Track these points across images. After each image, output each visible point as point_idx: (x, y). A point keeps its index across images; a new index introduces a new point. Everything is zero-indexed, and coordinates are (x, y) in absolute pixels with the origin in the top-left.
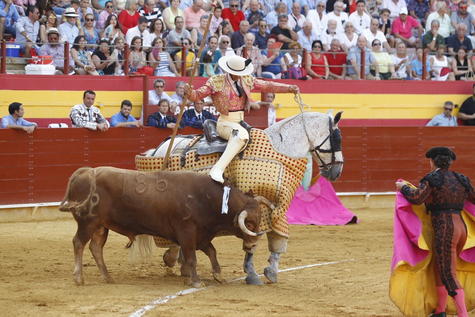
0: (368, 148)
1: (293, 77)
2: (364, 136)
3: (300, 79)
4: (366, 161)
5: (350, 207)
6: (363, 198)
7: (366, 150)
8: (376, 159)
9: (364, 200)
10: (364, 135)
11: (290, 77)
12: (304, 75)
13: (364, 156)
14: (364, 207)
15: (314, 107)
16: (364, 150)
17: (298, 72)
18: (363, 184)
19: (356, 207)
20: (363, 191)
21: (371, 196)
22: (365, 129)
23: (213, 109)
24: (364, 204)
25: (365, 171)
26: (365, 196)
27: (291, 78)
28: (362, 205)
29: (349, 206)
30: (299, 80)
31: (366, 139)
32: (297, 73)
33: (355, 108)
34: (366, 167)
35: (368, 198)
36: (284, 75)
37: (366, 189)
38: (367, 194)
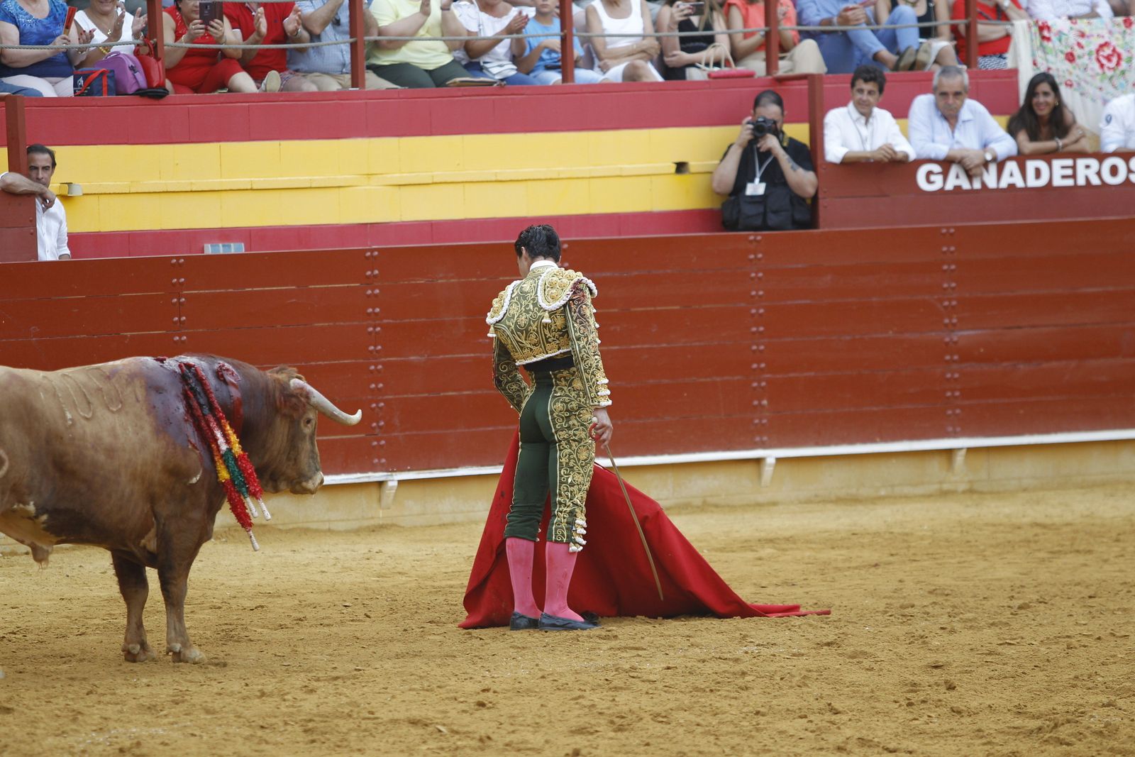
0: (385, 321)
1: (118, 90)
2: (370, 282)
3: (140, 93)
4: (380, 367)
5: (334, 526)
6: (374, 490)
7: (378, 329)
8: (412, 358)
9: (380, 500)
10: (368, 277)
11: (105, 89)
12: (155, 84)
13: (372, 348)
14: (381, 522)
16: (371, 329)
17: (132, 68)
18: (375, 443)
19: (355, 525)
20: (374, 469)
21: (400, 482)
22: (372, 257)
24: (381, 514)
25: (377, 402)
26: (380, 484)
27: (109, 92)
28: (372, 518)
29: (329, 521)
30: (137, 99)
31: (377, 291)
32: (130, 73)
33: (338, 187)
34: (381, 385)
35: (393, 491)
36: (81, 81)
37: (383, 461)
38: (390, 478)
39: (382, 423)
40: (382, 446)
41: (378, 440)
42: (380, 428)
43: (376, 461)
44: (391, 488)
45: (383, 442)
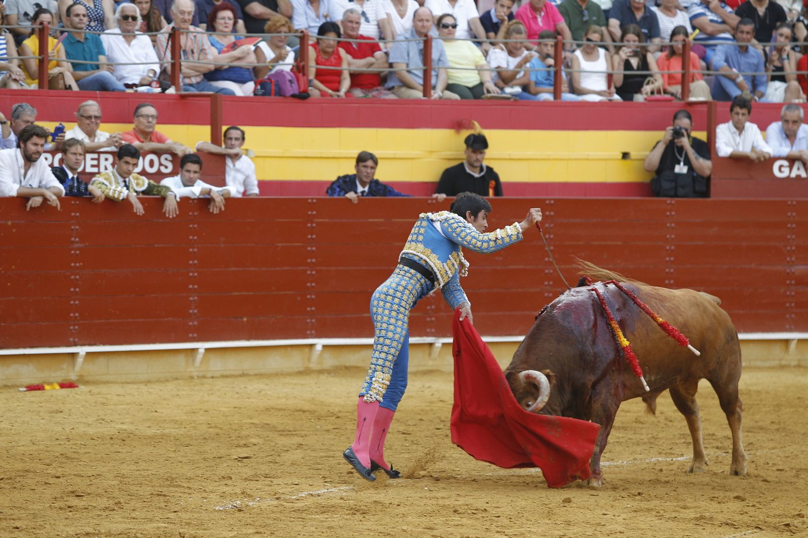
1: (280, 93)
3: (293, 96)
6: (427, 349)
9: (430, 354)
11: (273, 92)
12: (302, 89)
14: (430, 368)
15: (323, 155)
17: (290, 81)
18: (428, 319)
20: (427, 335)
22: (432, 203)
23: (106, 159)
24: (430, 363)
26: (431, 345)
27: (275, 95)
28: (425, 366)
30: (292, 100)
32: (288, 83)
33: (412, 159)
35: (439, 350)
36: (259, 87)
37: (433, 330)
38: (437, 341)
39: (433, 307)
40: (432, 321)
41: (431, 317)
42: (432, 310)
43: (428, 330)
44: (438, 347)
45: (433, 319)
